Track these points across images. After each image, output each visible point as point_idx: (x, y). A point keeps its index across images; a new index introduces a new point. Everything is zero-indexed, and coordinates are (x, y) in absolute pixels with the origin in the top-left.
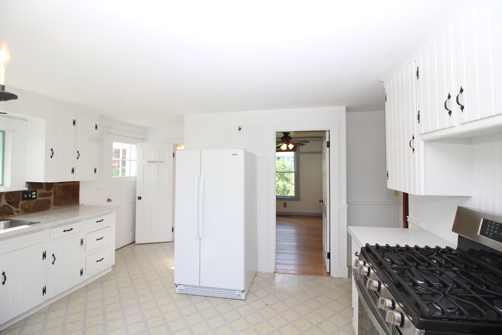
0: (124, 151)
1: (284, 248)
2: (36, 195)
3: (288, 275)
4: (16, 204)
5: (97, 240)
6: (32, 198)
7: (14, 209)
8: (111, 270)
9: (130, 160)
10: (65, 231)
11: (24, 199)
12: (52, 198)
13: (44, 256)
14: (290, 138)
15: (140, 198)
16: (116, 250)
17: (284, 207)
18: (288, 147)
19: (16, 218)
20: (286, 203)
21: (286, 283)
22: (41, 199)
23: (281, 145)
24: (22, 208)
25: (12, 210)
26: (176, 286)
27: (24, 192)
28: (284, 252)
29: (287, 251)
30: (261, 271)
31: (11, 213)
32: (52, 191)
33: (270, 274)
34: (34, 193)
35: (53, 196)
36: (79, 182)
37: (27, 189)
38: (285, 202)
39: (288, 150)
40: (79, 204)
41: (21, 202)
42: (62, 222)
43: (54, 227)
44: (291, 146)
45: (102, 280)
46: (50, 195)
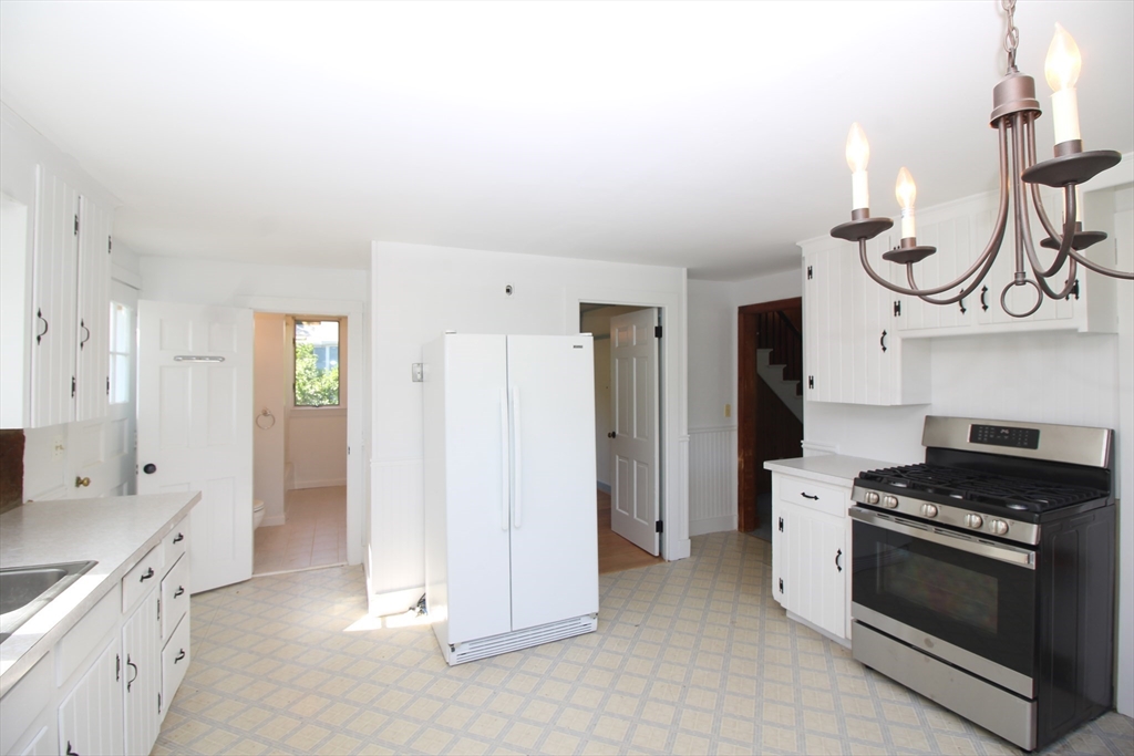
5: (175, 596)
15: (149, 469)
26: (453, 650)
36: (22, 431)
40: (21, 502)
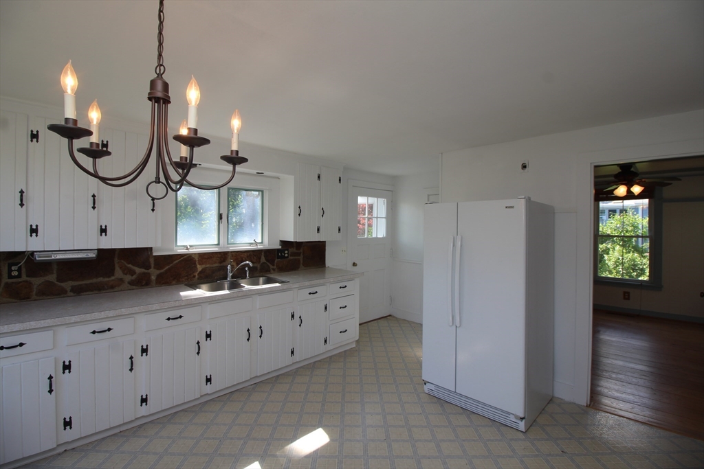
0: (371, 207)
1: (615, 371)
2: (288, 254)
3: (617, 417)
4: (272, 263)
5: (341, 308)
6: (284, 257)
7: (271, 267)
8: (354, 346)
9: (377, 218)
10: (310, 294)
11: (279, 257)
12: (301, 258)
13: (293, 316)
14: (635, 174)
16: (360, 325)
17: (625, 299)
18: (629, 191)
19: (271, 276)
20: (628, 293)
21: (609, 429)
22: (292, 258)
23: (617, 188)
24: (277, 266)
25: (269, 267)
26: (425, 384)
27: (278, 250)
28: (614, 376)
29: (620, 376)
30: (560, 397)
31: (268, 271)
32: (301, 251)
33: (579, 406)
34: (286, 252)
35: (302, 256)
36: (325, 242)
37: (280, 247)
38: (626, 290)
39: (630, 196)
40: (325, 266)
41: (276, 260)
42: (307, 283)
43: (301, 288)
44: (637, 189)
45: (345, 355)
46: (299, 254)
